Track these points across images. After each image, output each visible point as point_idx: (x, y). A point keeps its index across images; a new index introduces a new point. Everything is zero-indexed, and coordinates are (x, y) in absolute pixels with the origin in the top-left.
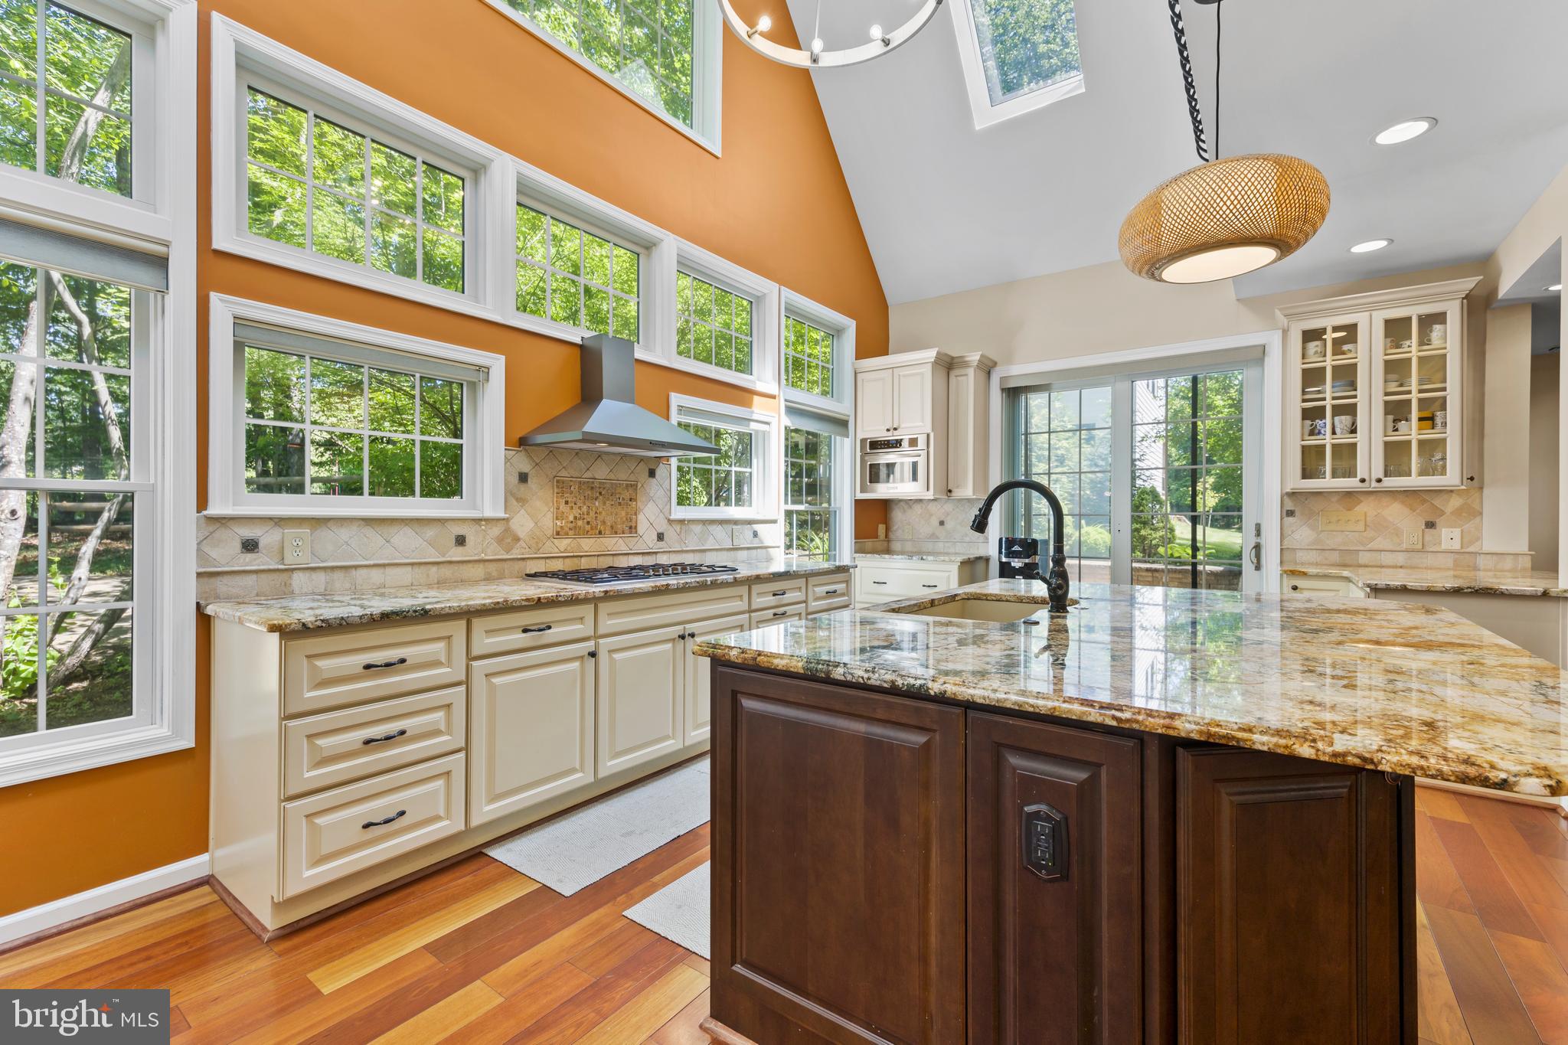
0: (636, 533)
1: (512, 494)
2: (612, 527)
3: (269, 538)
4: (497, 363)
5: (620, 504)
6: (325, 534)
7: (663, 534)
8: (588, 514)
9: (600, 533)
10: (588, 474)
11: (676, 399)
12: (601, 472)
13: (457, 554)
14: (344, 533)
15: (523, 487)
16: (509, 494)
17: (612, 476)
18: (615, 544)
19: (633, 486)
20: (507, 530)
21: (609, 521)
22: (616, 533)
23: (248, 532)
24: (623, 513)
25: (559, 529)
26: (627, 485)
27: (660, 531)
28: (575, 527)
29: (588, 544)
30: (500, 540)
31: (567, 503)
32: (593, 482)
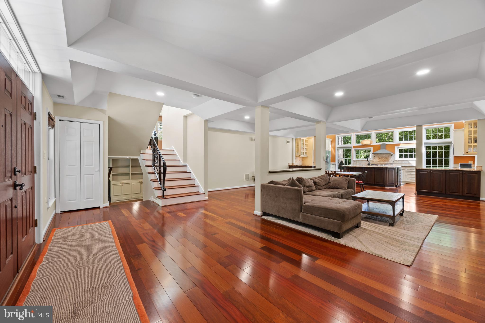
0: (389, 161)
3: (356, 161)
4: (372, 148)
6: (359, 161)
8: (382, 160)
10: (382, 156)
11: (396, 147)
12: (384, 156)
14: (360, 161)
15: (375, 157)
16: (373, 158)
17: (386, 156)
18: (387, 162)
19: (389, 157)
21: (385, 160)
23: (355, 161)
24: (387, 160)
25: (379, 161)
27: (393, 161)
29: (382, 162)
30: (372, 162)
31: (379, 159)
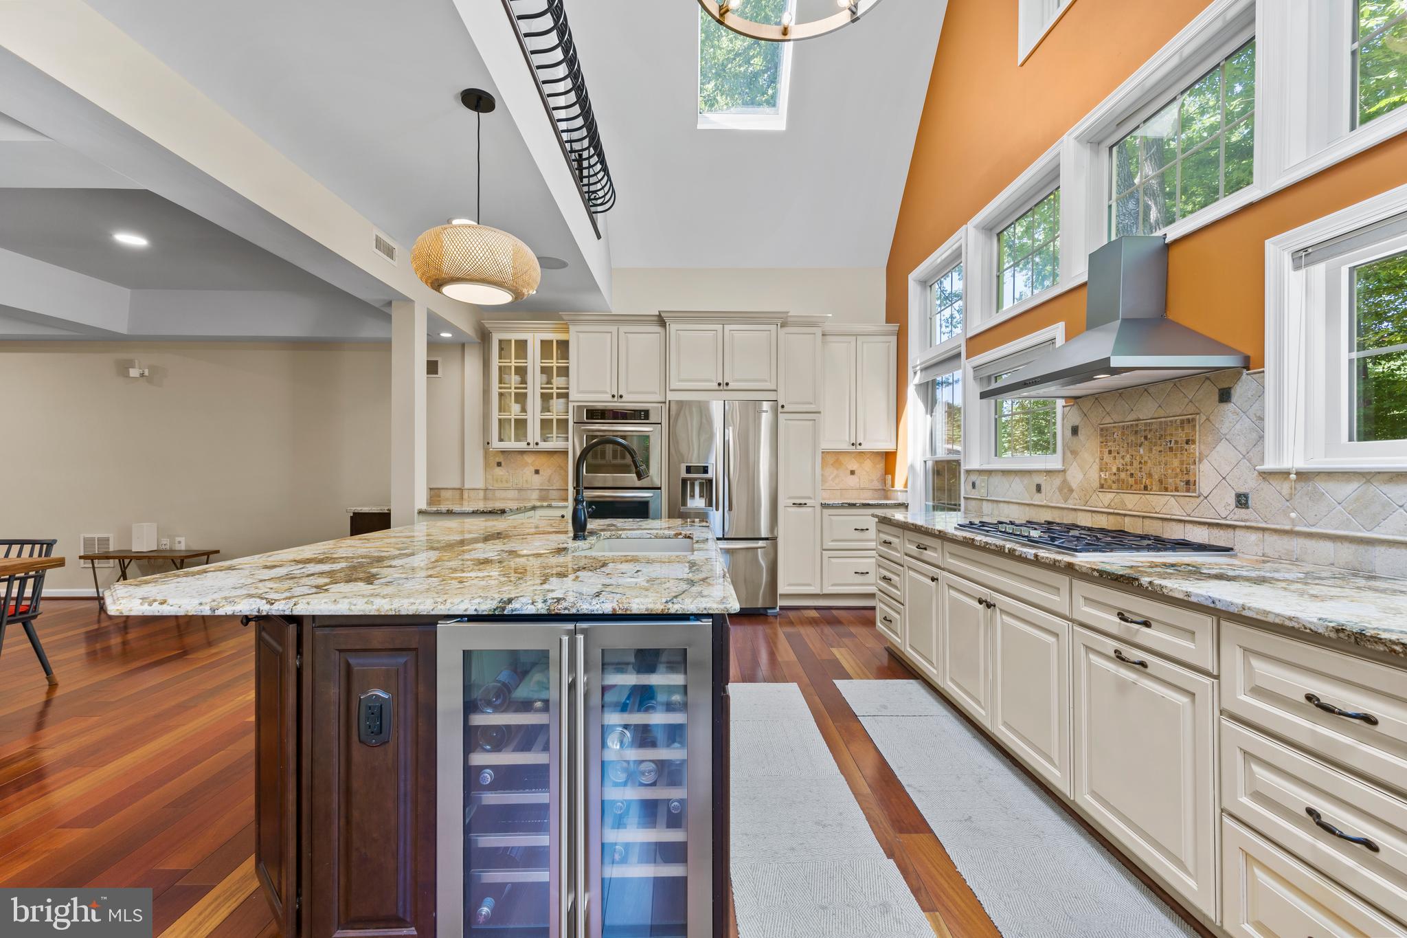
0: (1194, 491)
1: (1069, 449)
2: (1161, 481)
5: (1171, 449)
6: (991, 480)
7: (1246, 496)
8: (1132, 464)
9: (1146, 488)
10: (1132, 416)
12: (1147, 410)
13: (1038, 499)
14: (996, 480)
15: (1075, 438)
16: (1065, 447)
17: (1161, 413)
18: (1168, 504)
19: (1191, 422)
20: (1065, 481)
21: (1157, 472)
22: (1166, 489)
24: (1176, 463)
25: (1103, 482)
26: (1182, 422)
27: (1242, 490)
28: (1118, 480)
29: (1132, 502)
30: (1061, 490)
31: (1110, 452)
32: (1137, 425)
